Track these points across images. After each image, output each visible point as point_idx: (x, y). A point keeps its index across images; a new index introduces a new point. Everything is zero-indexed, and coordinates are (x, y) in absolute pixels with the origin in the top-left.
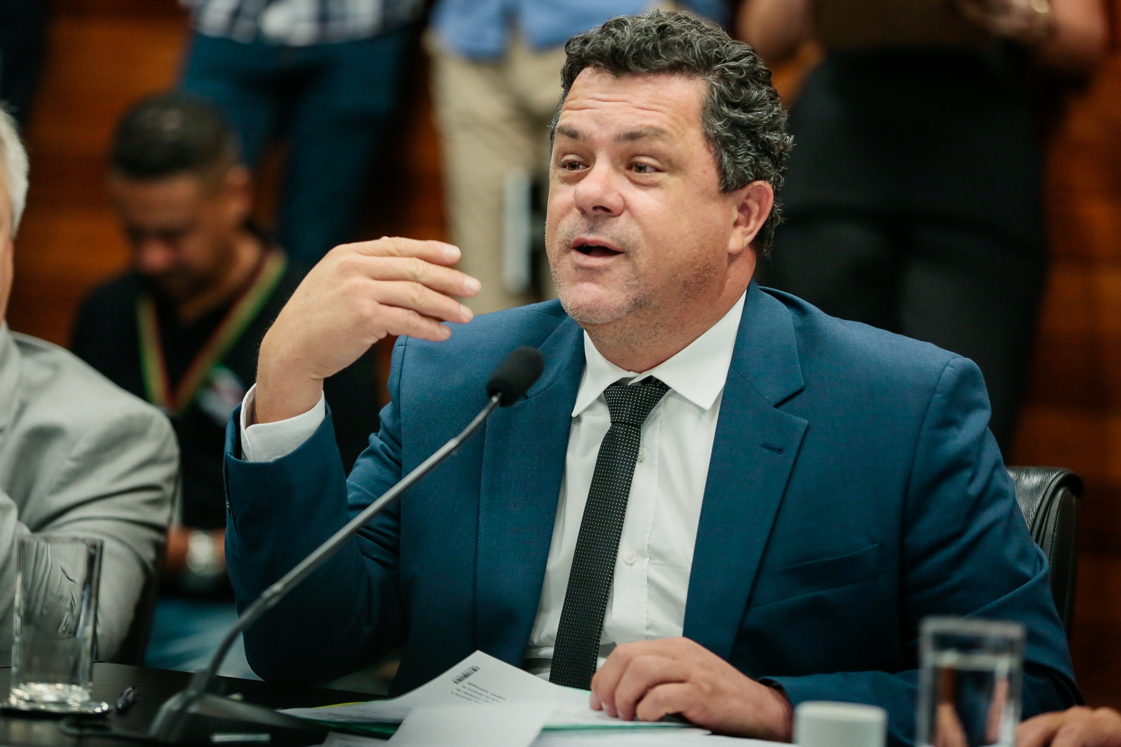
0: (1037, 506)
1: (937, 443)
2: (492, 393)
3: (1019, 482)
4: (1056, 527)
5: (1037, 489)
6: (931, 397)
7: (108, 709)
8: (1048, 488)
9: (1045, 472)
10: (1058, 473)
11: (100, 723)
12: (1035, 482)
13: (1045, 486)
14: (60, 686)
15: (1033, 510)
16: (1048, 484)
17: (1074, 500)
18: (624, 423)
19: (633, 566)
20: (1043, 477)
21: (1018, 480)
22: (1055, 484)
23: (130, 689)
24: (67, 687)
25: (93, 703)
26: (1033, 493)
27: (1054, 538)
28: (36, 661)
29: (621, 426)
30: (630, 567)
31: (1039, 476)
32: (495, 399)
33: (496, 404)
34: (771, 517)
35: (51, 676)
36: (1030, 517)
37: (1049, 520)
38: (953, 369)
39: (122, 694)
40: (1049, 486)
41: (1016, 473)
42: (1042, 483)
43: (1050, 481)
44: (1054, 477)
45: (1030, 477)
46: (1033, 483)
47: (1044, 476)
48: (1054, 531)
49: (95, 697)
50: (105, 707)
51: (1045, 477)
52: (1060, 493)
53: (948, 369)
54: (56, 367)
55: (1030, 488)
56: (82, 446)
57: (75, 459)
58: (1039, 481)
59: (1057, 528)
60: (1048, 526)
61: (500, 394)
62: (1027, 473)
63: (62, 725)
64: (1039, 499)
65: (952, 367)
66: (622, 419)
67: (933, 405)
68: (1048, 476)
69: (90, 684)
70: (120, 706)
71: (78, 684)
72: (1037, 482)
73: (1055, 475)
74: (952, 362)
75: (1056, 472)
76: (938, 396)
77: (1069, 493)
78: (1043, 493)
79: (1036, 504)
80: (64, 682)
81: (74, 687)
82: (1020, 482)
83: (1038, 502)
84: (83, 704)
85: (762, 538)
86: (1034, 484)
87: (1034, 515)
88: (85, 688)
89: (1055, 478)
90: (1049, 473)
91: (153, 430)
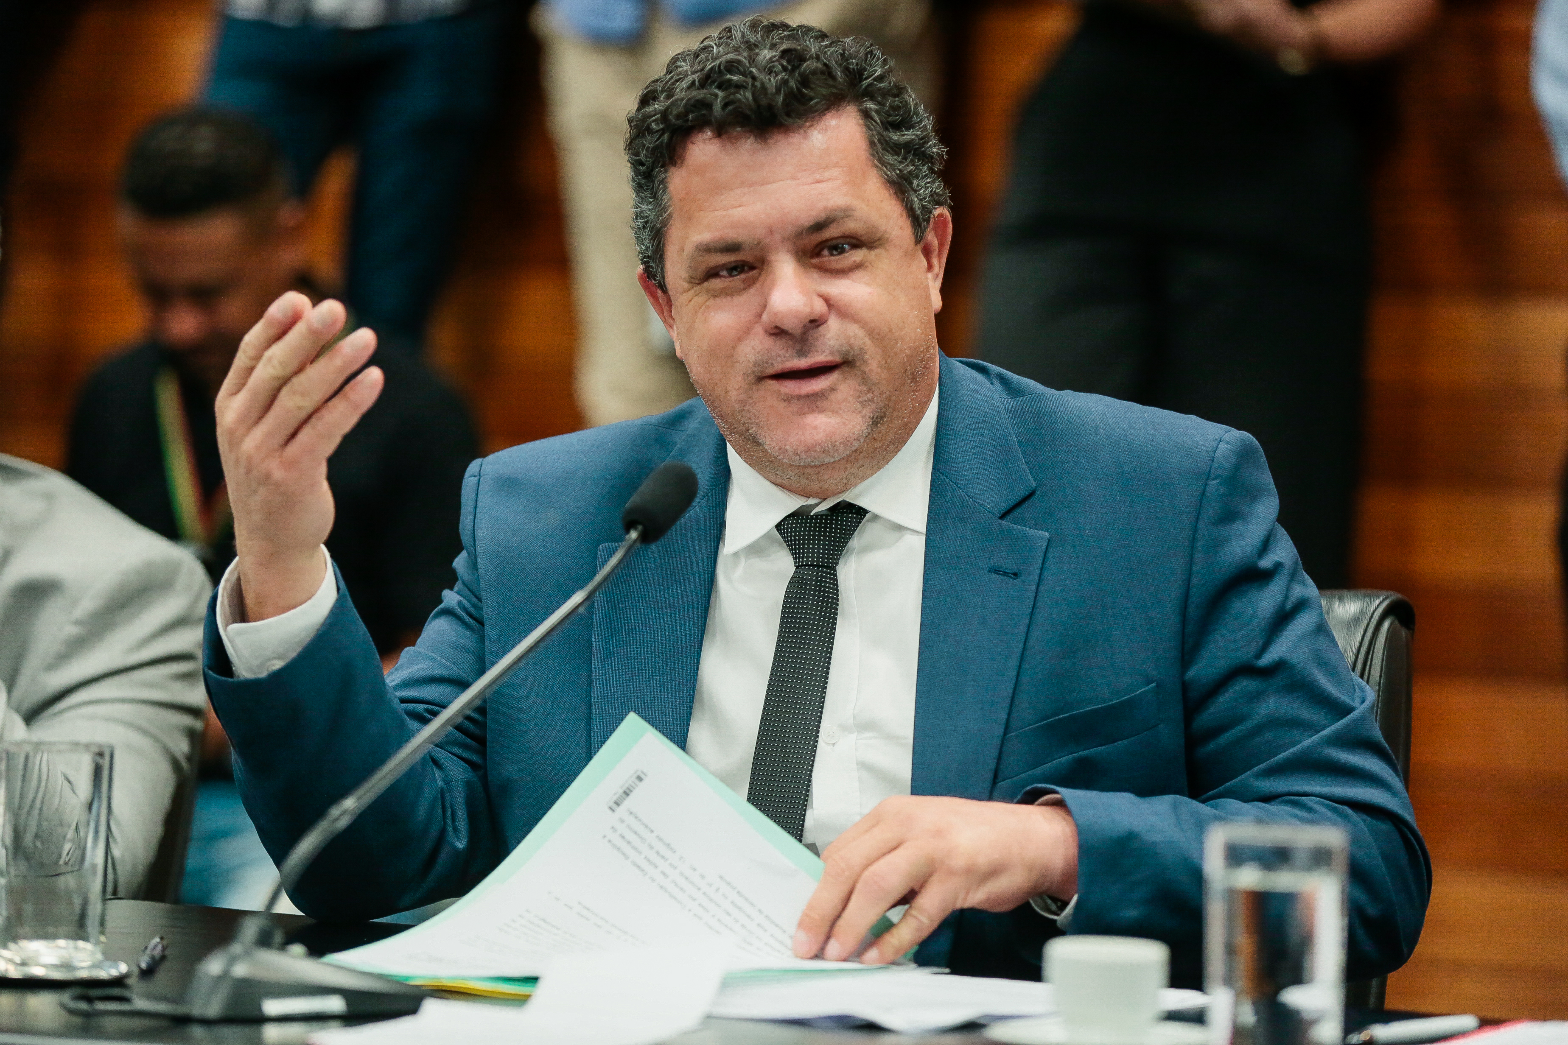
0: (1357, 644)
1: (1217, 544)
2: (629, 526)
3: (1331, 612)
4: (1383, 671)
5: (1356, 620)
6: (1206, 484)
7: (128, 971)
8: (1370, 620)
9: (1364, 596)
10: (1381, 599)
11: (116, 991)
12: (1353, 611)
13: (1367, 617)
14: (62, 942)
15: (1352, 649)
16: (1369, 614)
17: (1404, 633)
18: (812, 565)
19: (835, 746)
20: (1362, 604)
21: (1330, 608)
22: (1379, 614)
23: (157, 940)
24: (71, 943)
25: (107, 963)
26: (1351, 627)
27: (1381, 685)
28: (28, 908)
29: (809, 570)
30: (832, 746)
31: (1357, 603)
32: (634, 535)
33: (635, 541)
34: (1014, 662)
35: (51, 929)
36: (1349, 660)
37: (1374, 662)
38: (1229, 446)
39: (146, 948)
40: (1372, 617)
41: (1326, 599)
42: (1362, 612)
43: (1372, 610)
44: (1377, 604)
45: (1345, 605)
46: (1350, 613)
47: (1364, 602)
48: (1380, 677)
49: (110, 956)
50: (123, 968)
51: (1365, 604)
52: (1386, 625)
53: (1222, 446)
54: (49, 497)
55: (1347, 620)
56: (87, 605)
57: (77, 623)
58: (1358, 610)
59: (1385, 672)
60: (1372, 670)
61: (640, 527)
62: (1341, 599)
63: (65, 997)
64: (1359, 635)
65: (1227, 443)
66: (808, 561)
67: (1208, 495)
68: (1369, 603)
69: (103, 938)
70: (144, 965)
71: (85, 939)
72: (1354, 611)
73: (1378, 602)
74: (1227, 437)
75: (1379, 597)
76: (1214, 482)
77: (1397, 622)
78: (1363, 626)
79: (1355, 641)
80: (68, 937)
81: (81, 944)
82: (1333, 612)
83: (1359, 638)
84: (94, 966)
85: (1006, 690)
86: (1351, 615)
87: (1354, 657)
88: (97, 943)
89: (1378, 606)
90: (1371, 599)
91: (182, 580)
